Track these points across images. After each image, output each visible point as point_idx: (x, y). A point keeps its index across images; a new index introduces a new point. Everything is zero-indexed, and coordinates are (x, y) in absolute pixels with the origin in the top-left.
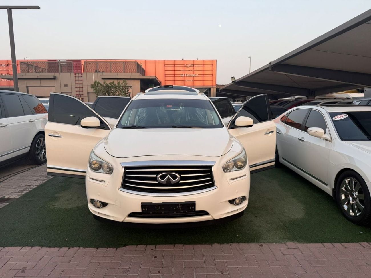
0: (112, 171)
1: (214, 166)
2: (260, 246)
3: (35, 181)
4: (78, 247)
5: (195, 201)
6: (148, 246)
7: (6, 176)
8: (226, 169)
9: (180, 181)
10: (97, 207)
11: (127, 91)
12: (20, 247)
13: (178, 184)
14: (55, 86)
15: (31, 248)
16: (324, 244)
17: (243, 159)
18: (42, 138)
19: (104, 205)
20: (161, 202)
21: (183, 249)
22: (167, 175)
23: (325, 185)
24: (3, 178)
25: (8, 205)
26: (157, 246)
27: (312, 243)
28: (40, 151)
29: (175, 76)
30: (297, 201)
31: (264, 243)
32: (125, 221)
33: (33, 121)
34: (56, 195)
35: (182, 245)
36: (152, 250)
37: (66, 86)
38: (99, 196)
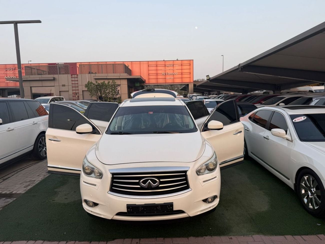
0: (102, 176)
1: (188, 171)
2: (230, 239)
3: (38, 176)
4: (74, 241)
5: (173, 203)
6: (133, 239)
7: (13, 172)
8: (198, 172)
9: (159, 185)
10: (90, 206)
11: (116, 89)
12: (26, 241)
13: (158, 188)
14: (54, 86)
15: (35, 242)
16: (286, 236)
17: (214, 162)
18: (44, 137)
19: (95, 204)
20: (144, 204)
21: (163, 242)
22: (148, 180)
23: (288, 179)
24: (11, 174)
25: (16, 199)
26: (141, 239)
27: (276, 236)
28: (42, 149)
29: (157, 74)
30: (263, 194)
31: (234, 235)
32: (113, 219)
33: (36, 124)
34: (55, 190)
35: (162, 239)
36: (137, 243)
37: (64, 85)
38: (91, 197)
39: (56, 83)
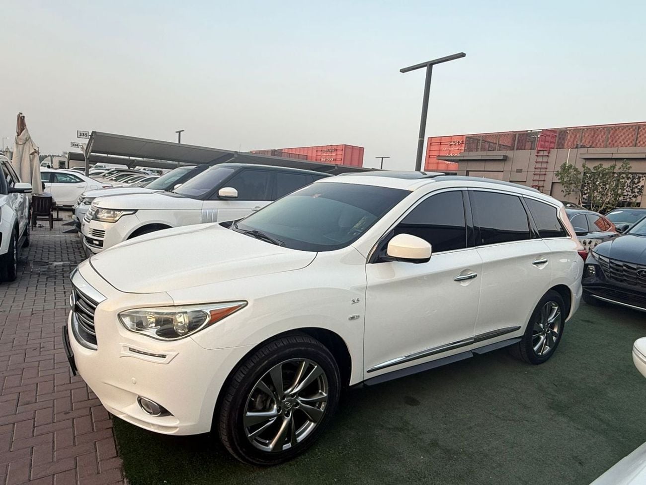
1: (99, 305)
14: (503, 171)
37: (519, 171)
39: (507, 166)
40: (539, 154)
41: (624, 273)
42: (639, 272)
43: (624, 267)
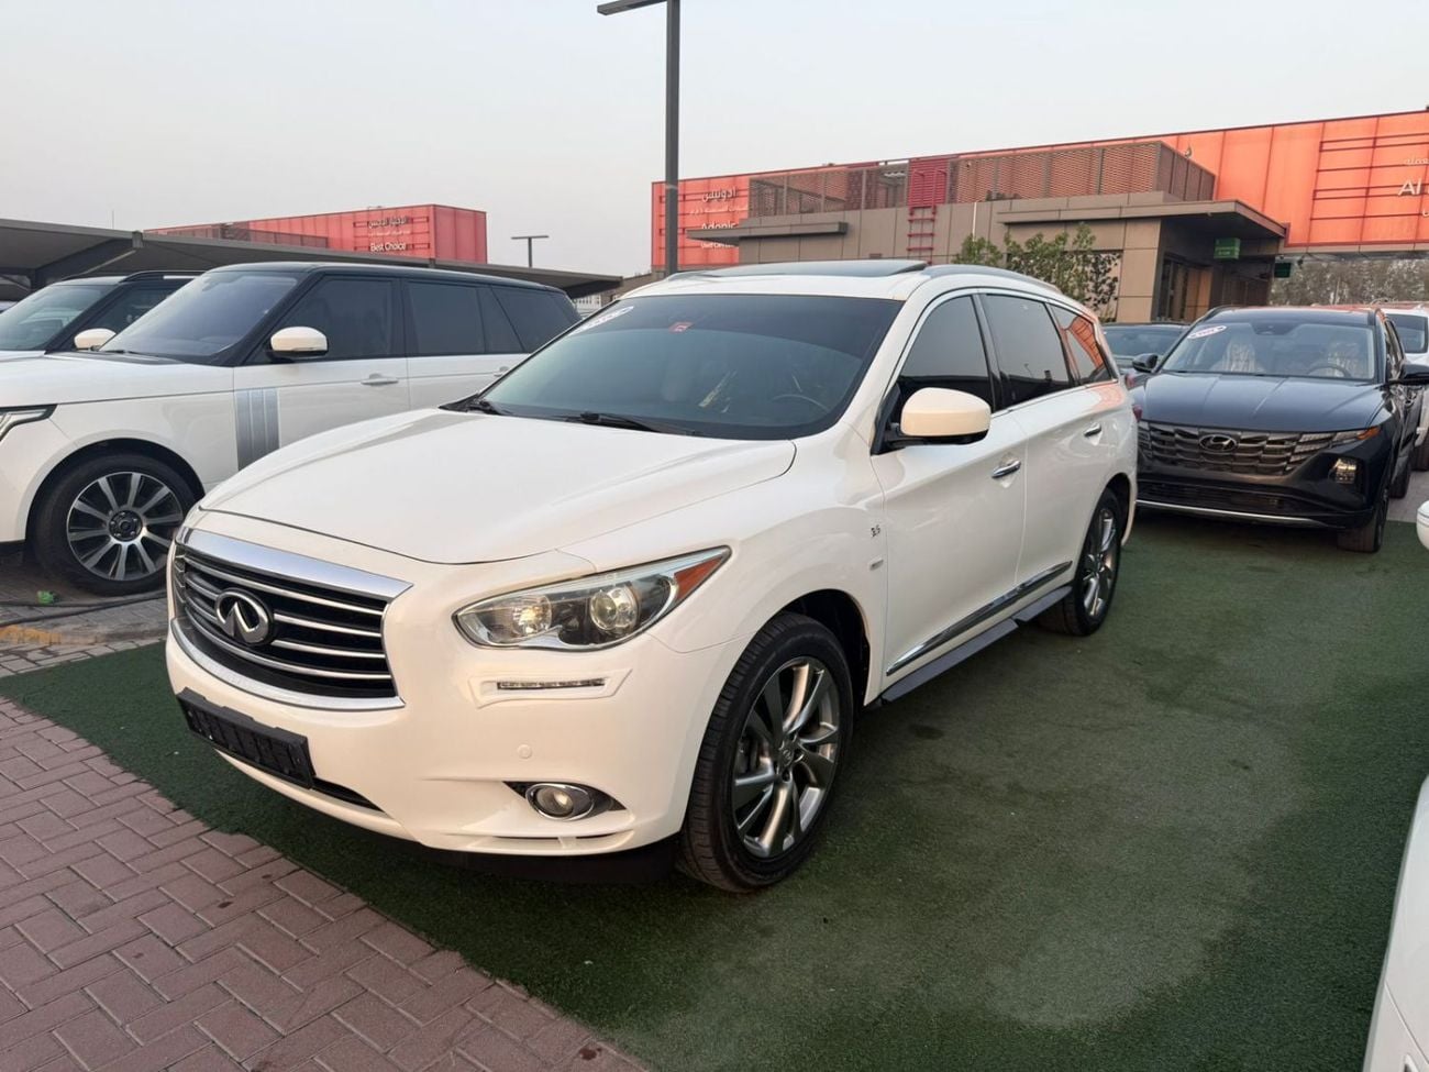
1: (394, 603)
5: (306, 739)
6: (280, 861)
9: (271, 638)
11: (1104, 274)
13: (270, 649)
20: (222, 705)
26: (301, 871)
29: (1367, 193)
36: (267, 877)
39: (846, 247)
40: (914, 217)
41: (1178, 447)
42: (1204, 442)
43: (1177, 436)
